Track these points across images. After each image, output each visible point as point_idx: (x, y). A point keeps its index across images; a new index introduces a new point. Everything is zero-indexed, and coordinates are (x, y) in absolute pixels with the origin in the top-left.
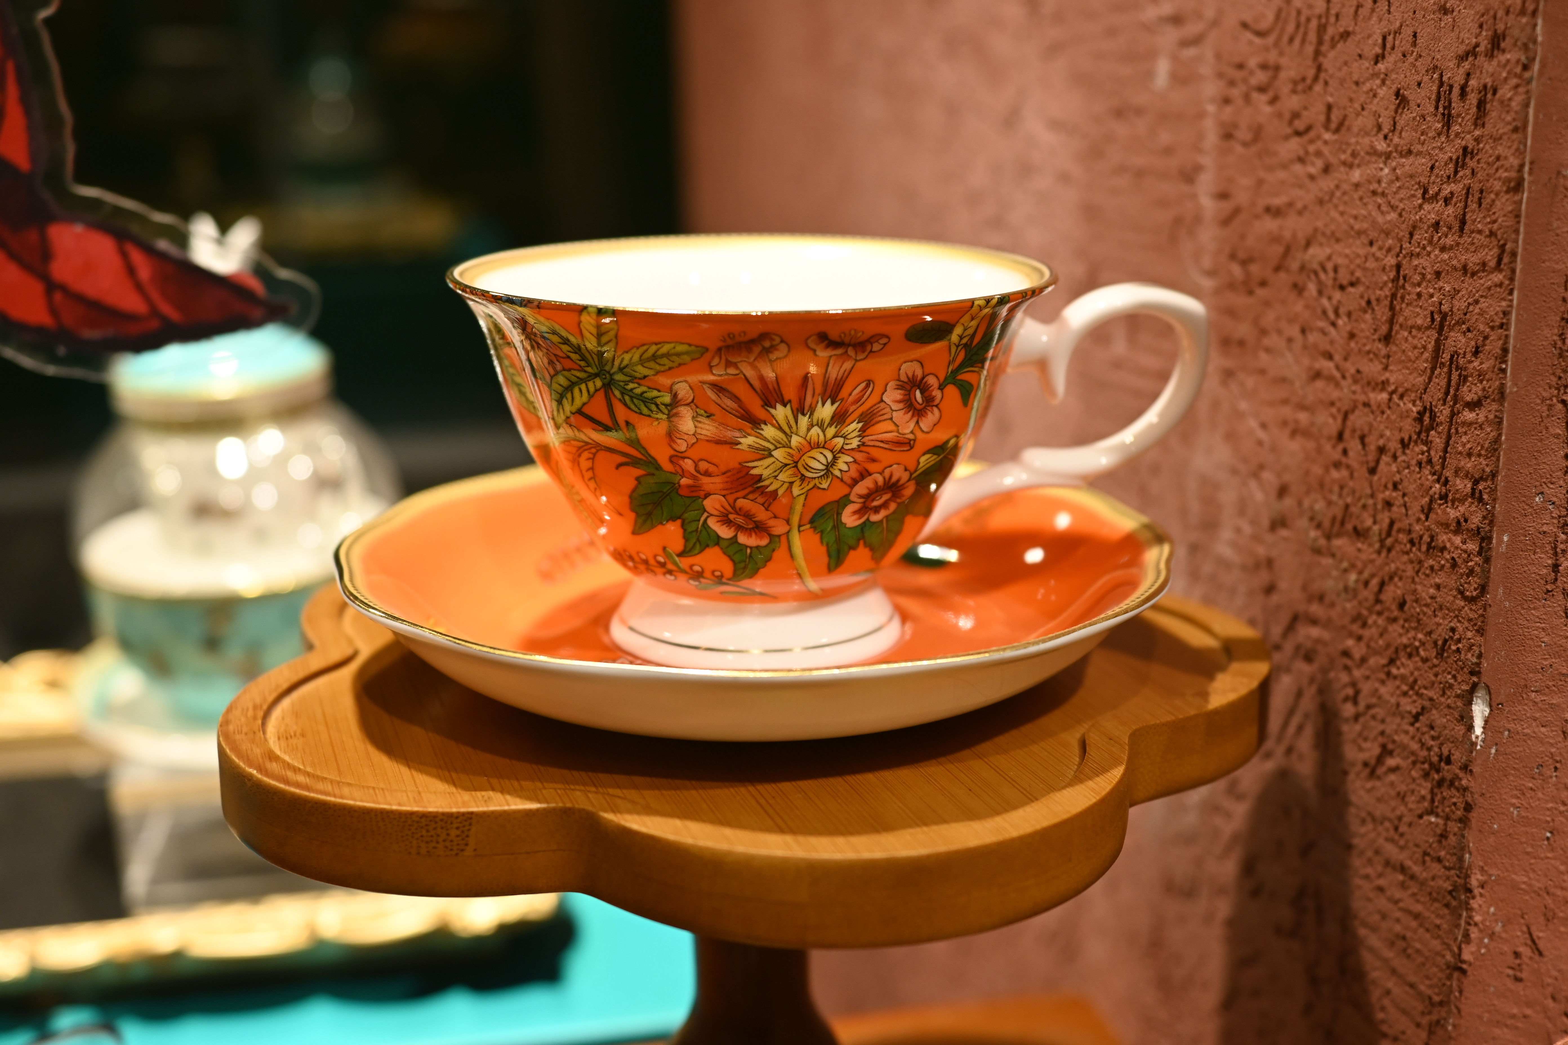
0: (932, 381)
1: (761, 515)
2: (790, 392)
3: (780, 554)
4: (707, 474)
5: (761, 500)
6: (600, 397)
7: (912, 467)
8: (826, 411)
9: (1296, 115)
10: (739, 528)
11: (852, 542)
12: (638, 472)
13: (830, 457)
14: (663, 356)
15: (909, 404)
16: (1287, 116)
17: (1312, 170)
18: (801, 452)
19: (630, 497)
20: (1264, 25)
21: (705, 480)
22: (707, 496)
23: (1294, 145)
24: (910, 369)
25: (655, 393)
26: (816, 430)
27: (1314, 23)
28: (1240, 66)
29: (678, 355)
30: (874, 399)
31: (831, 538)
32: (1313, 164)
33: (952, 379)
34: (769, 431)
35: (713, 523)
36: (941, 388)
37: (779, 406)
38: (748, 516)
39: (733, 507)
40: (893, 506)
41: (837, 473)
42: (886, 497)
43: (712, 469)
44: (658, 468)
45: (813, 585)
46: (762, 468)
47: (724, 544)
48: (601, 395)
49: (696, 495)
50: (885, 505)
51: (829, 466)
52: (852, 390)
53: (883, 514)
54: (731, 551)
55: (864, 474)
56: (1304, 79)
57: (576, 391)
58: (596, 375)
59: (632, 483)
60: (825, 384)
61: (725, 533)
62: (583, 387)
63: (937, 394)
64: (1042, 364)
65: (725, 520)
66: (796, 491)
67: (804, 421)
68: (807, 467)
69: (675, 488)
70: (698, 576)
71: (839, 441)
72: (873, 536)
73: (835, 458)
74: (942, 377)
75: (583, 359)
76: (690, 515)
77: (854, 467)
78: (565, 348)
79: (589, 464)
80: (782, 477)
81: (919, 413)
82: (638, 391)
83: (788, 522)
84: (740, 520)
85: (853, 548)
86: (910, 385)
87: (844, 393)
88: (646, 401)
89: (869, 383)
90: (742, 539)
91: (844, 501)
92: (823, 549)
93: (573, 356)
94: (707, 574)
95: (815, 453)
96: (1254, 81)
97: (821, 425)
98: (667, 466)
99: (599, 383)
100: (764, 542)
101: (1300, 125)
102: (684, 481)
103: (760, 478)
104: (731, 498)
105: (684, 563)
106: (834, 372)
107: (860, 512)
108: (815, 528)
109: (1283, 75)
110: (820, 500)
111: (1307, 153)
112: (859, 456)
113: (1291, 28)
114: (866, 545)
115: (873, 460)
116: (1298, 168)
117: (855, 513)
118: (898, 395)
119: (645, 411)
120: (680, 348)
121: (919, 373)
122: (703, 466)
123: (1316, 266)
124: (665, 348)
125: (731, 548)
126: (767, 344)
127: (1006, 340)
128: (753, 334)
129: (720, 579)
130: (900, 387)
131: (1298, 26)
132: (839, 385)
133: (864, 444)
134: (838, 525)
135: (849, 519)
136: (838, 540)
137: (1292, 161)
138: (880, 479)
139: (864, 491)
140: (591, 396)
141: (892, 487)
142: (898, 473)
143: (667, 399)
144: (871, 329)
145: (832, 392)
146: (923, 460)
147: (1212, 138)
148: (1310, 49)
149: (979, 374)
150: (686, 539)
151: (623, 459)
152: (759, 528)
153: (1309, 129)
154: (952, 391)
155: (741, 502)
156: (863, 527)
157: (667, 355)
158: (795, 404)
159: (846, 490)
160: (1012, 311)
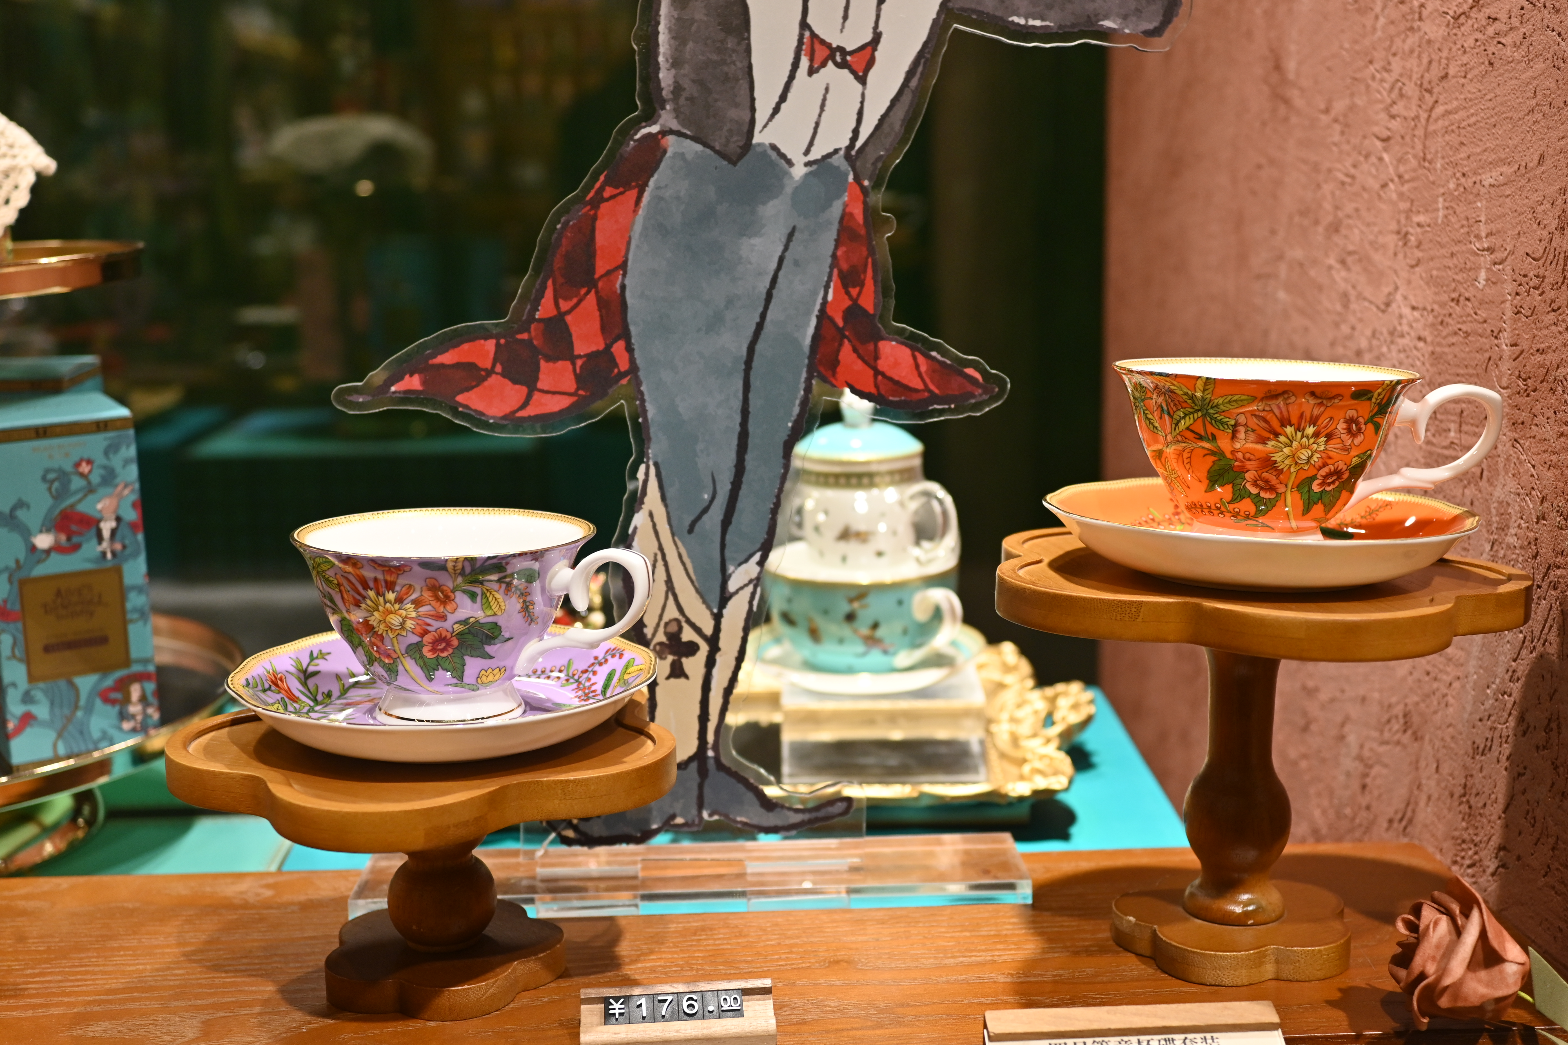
0: (1361, 420)
1: (1273, 480)
2: (1294, 420)
3: (1280, 503)
4: (1249, 460)
5: (1275, 473)
6: (1200, 421)
7: (1348, 464)
8: (1310, 430)
9: (1553, 301)
10: (1262, 488)
11: (1316, 500)
12: (1213, 458)
13: (1310, 453)
14: (1234, 401)
15: (1349, 430)
16: (1549, 302)
17: (1561, 329)
18: (1297, 450)
19: (1209, 472)
20: (1537, 255)
21: (1248, 463)
22: (1247, 471)
23: (1552, 316)
24: (1352, 413)
25: (1227, 420)
26: (1305, 439)
27: (1562, 255)
28: (1525, 276)
29: (1242, 401)
30: (1333, 427)
31: (1306, 496)
32: (1561, 326)
33: (1371, 420)
34: (1282, 439)
35: (1248, 486)
36: (1365, 424)
37: (1288, 427)
38: (1267, 481)
39: (1260, 477)
40: (1337, 483)
41: (1313, 462)
42: (1334, 478)
43: (1252, 457)
44: (1225, 456)
45: (1294, 524)
46: (1277, 457)
47: (1252, 497)
48: (1200, 420)
49: (1243, 470)
50: (1333, 482)
51: (1310, 458)
52: (1323, 421)
53: (1332, 487)
54: (1256, 500)
55: (1325, 465)
56: (1557, 283)
57: (1187, 418)
58: (1199, 410)
59: (1211, 464)
60: (1311, 417)
61: (1254, 491)
62: (1191, 416)
63: (1363, 427)
64: (1413, 422)
65: (1255, 484)
66: (1292, 470)
67: (1299, 434)
68: (1299, 458)
69: (1231, 467)
70: (1236, 515)
71: (1315, 446)
72: (1326, 499)
73: (1312, 454)
74: (1366, 418)
75: (1194, 402)
76: (1238, 481)
77: (1321, 460)
78: (1185, 397)
79: (1189, 455)
80: (1287, 462)
81: (1354, 435)
82: (1219, 418)
83: (1286, 486)
84: (1262, 484)
85: (1315, 503)
86: (1350, 421)
87: (1319, 422)
88: (1222, 423)
89: (1331, 418)
90: (1262, 494)
91: (1313, 478)
92: (1301, 502)
93: (1189, 401)
94: (1242, 513)
95: (1303, 451)
96: (1531, 284)
97: (1307, 437)
98: (1229, 455)
99: (1200, 414)
100: (1273, 496)
101: (1554, 305)
102: (1237, 464)
103: (1275, 462)
104: (1260, 472)
105: (1230, 507)
106: (1316, 412)
107: (1321, 485)
108: (1298, 490)
109: (1546, 280)
110: (1304, 475)
111: (1558, 320)
112: (1324, 455)
113: (1551, 257)
114: (1322, 503)
115: (1330, 458)
116: (1553, 328)
117: (1319, 484)
118: (1344, 426)
119: (1221, 428)
120: (1243, 397)
121: (1355, 416)
122: (1248, 455)
123: (1561, 378)
124: (1236, 398)
125: (1257, 500)
126: (1286, 396)
127: (1396, 405)
128: (1280, 390)
129: (1248, 517)
130: (1345, 422)
131: (1555, 256)
132: (1318, 418)
133: (1326, 449)
134: (1310, 490)
135: (1316, 488)
136: (1309, 498)
137: (1551, 325)
138: (1332, 469)
139: (1324, 474)
140: (1195, 421)
141: (1338, 473)
142: (1342, 466)
143: (1233, 422)
144: (1335, 392)
145: (1313, 421)
146: (1354, 460)
147: (1509, 314)
148: (1560, 268)
149: (1383, 419)
150: (1234, 494)
151: (1207, 452)
152: (1272, 489)
153: (1559, 308)
154: (1370, 426)
155: (1265, 475)
156: (1322, 492)
157: (1236, 401)
158: (1296, 426)
159: (1315, 472)
160: (1403, 388)
